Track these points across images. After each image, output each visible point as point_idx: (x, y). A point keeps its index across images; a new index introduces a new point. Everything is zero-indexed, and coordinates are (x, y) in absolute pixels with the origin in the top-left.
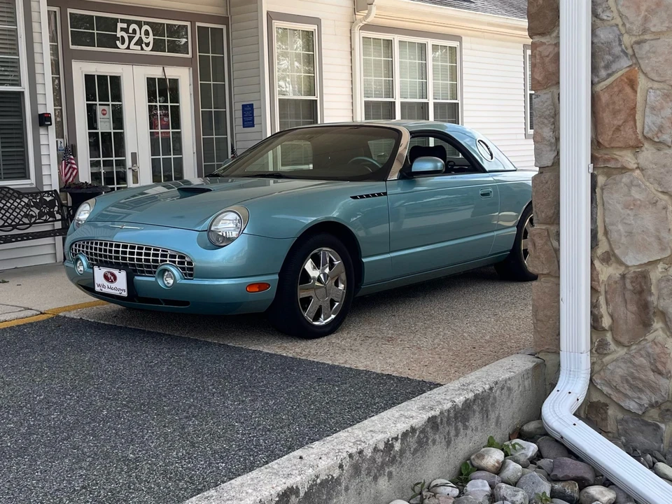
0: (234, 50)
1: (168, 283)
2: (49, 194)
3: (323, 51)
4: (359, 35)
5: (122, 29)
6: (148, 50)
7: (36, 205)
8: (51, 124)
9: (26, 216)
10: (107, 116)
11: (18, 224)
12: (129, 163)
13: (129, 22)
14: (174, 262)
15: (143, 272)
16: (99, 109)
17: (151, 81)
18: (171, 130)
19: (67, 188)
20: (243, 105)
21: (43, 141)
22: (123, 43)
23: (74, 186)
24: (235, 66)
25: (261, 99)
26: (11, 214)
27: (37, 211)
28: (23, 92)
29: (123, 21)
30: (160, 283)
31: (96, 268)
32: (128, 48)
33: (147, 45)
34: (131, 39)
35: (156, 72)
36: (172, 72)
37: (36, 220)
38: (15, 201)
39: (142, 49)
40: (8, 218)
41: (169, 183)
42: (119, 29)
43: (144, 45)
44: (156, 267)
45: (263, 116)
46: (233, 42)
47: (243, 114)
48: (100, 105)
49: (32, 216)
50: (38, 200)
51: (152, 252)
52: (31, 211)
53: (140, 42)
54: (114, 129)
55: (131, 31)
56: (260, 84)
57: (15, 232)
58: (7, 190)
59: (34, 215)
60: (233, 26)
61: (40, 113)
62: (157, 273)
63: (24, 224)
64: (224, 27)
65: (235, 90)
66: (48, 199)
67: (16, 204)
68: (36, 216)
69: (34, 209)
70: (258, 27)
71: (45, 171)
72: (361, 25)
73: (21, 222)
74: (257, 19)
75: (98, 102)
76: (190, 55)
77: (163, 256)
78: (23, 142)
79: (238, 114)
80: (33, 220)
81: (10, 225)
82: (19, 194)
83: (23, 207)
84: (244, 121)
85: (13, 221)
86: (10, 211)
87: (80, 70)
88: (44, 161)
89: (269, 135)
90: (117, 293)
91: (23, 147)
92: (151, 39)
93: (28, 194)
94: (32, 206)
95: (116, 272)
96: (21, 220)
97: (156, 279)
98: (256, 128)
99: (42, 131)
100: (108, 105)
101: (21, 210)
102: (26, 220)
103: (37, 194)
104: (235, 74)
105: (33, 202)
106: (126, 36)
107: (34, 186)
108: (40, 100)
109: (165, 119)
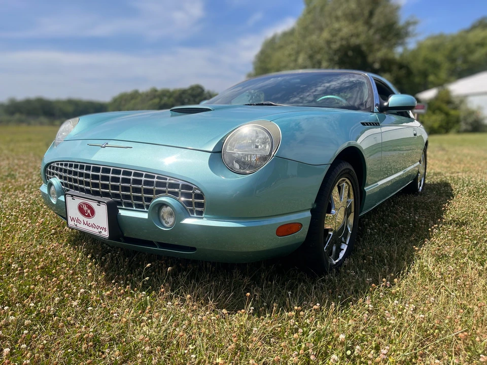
14: (176, 194)
15: (130, 205)
30: (155, 221)
31: (69, 198)
44: (149, 200)
51: (144, 179)
62: (150, 207)
90: (95, 231)
95: (94, 204)
97: (149, 216)
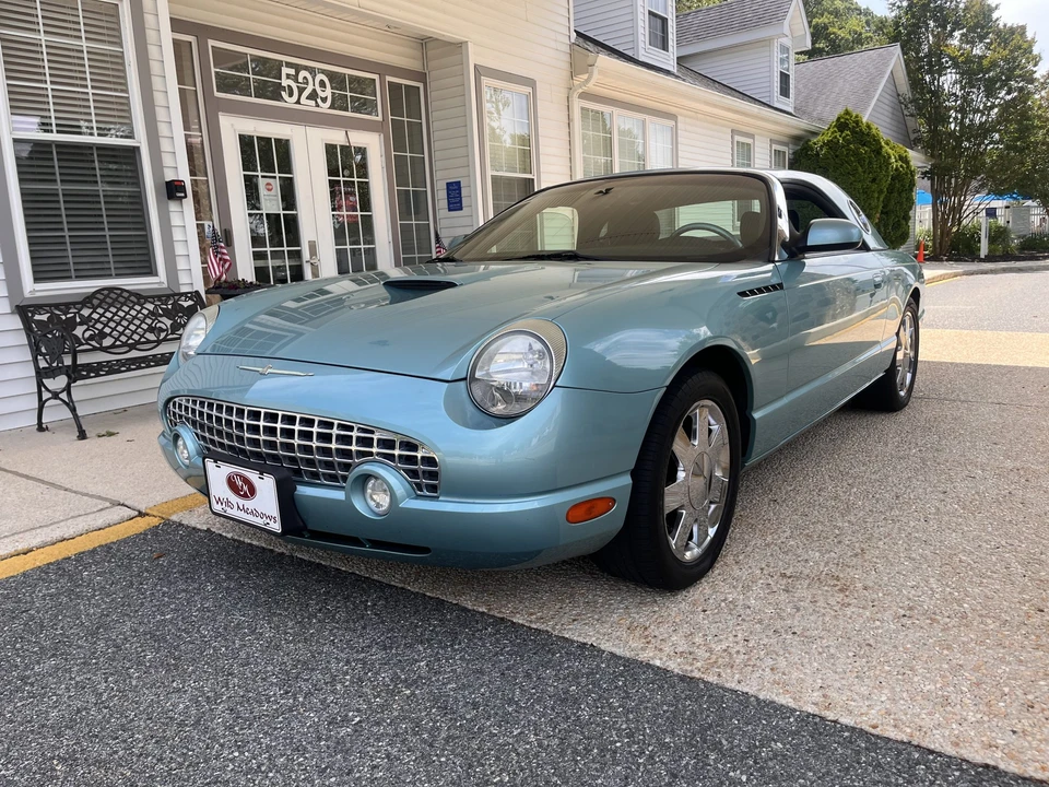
0: (434, 115)
1: (378, 505)
2: (187, 297)
3: (539, 120)
4: (577, 104)
5: (288, 76)
6: (325, 107)
7: (167, 314)
8: (186, 197)
9: (151, 329)
10: (273, 193)
11: (138, 342)
12: (306, 255)
13: (298, 68)
14: (391, 457)
15: (315, 475)
16: (262, 183)
17: (330, 149)
18: (359, 213)
19: (217, 288)
20: (447, 184)
21: (175, 220)
22: (291, 95)
23: (226, 285)
24: (435, 136)
25: (470, 176)
26: (127, 328)
27: (169, 323)
28: (138, 148)
29: (289, 65)
30: (359, 505)
31: (210, 464)
32: (298, 102)
33: (324, 100)
34: (301, 91)
35: (337, 137)
36: (358, 138)
37: (167, 335)
38: (131, 308)
39: (318, 106)
40: (122, 333)
41: (358, 276)
42: (284, 76)
43: (319, 100)
44: (347, 467)
45: (473, 196)
46: (433, 105)
47: (448, 195)
48: (263, 177)
49: (161, 330)
50: (170, 307)
51: (335, 431)
52: (160, 322)
53: (313, 96)
54: (284, 210)
55: (300, 80)
56: (468, 156)
57: (134, 354)
58: (119, 292)
59: (164, 327)
60: (432, 85)
61: (167, 180)
62: (350, 480)
63: (148, 342)
64: (421, 85)
65: (437, 165)
66: (186, 304)
67: (133, 313)
68: (167, 330)
69: (164, 319)
70: (463, 85)
71: (181, 264)
72: (581, 91)
73: (143, 340)
74: (463, 74)
75: (260, 174)
76: (380, 118)
77: (361, 441)
78: (143, 223)
79: (442, 195)
80: (163, 335)
81: (124, 344)
82: (140, 298)
83: (146, 316)
84: (449, 203)
85: (130, 338)
86: (125, 323)
87: (232, 128)
88: (179, 250)
89: (481, 223)
91: (144, 229)
92: (328, 92)
93: (153, 297)
94: (161, 316)
95: (253, 476)
96: (142, 336)
97: (348, 497)
98: (465, 211)
99: (173, 206)
100: (275, 177)
101: (143, 322)
102: (151, 337)
103: (168, 297)
104: (436, 145)
105: (162, 309)
106: (294, 85)
107: (165, 285)
108: (167, 160)
109: (351, 198)
